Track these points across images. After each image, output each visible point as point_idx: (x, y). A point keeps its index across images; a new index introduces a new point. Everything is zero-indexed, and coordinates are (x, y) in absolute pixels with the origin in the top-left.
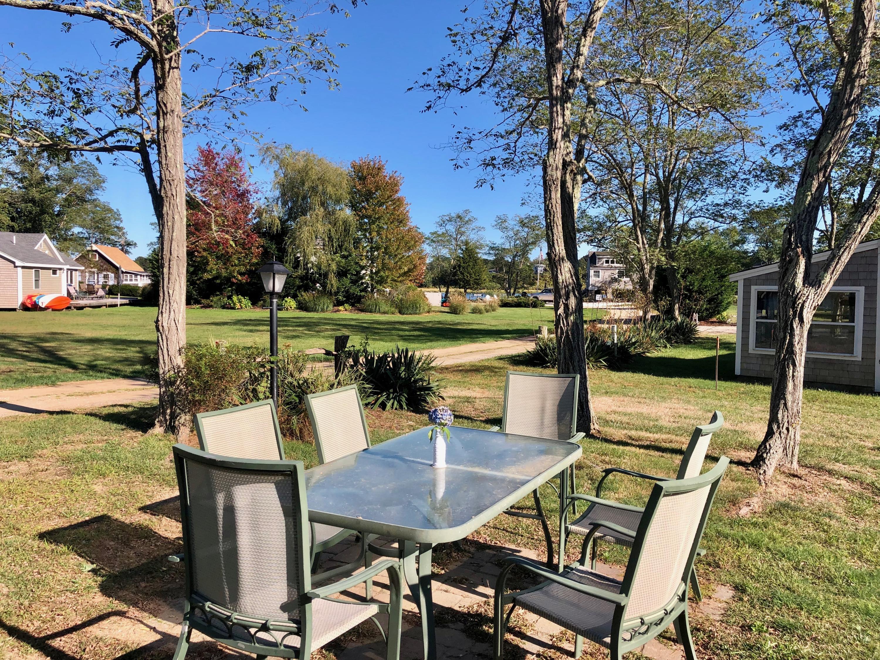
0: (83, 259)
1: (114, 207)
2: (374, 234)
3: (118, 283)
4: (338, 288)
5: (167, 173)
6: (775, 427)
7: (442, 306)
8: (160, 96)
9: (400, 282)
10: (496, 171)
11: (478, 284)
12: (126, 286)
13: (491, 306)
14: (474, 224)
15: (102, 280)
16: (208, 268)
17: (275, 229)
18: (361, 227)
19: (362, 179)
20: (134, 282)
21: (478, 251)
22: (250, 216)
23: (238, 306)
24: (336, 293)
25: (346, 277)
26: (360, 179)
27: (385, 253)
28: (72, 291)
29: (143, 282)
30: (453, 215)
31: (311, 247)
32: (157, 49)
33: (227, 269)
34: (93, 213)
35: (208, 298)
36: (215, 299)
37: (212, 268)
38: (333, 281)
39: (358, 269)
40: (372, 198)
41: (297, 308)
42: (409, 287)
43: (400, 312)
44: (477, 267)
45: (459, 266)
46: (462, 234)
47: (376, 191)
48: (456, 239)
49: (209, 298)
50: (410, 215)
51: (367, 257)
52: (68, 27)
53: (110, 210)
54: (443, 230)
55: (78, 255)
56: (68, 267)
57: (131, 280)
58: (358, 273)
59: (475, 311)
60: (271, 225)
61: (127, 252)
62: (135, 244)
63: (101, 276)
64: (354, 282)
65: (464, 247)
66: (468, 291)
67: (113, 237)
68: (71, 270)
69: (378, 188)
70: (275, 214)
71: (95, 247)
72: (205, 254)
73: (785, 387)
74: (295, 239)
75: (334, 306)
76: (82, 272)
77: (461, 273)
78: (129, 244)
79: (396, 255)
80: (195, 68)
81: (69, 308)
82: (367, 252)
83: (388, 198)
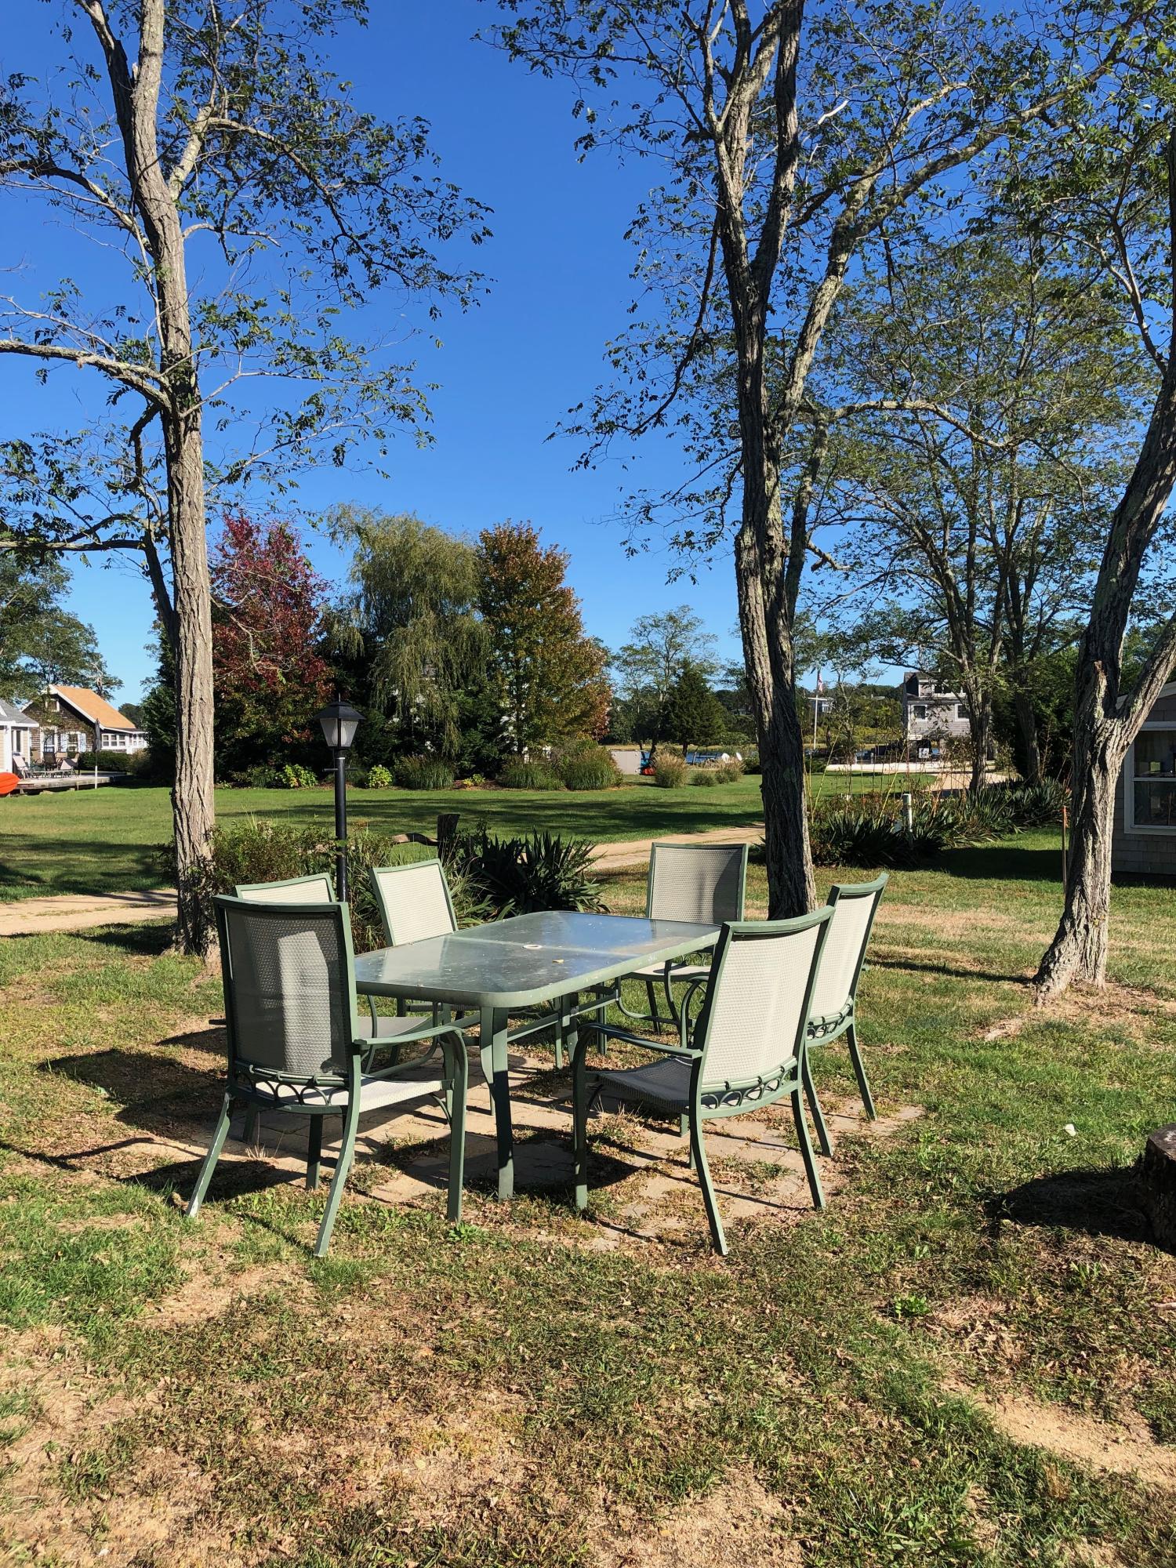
0: (35, 710)
1: (83, 621)
2: (522, 653)
3: (95, 748)
4: (462, 747)
5: (185, 578)
6: (1068, 925)
7: (642, 773)
8: (174, 468)
9: (568, 733)
10: (695, 554)
11: (707, 735)
12: (106, 753)
13: (728, 772)
14: (697, 631)
15: (66, 745)
16: (244, 720)
17: (354, 651)
18: (498, 642)
19: (500, 560)
20: (119, 747)
21: (706, 676)
22: (312, 629)
23: (294, 782)
24: (459, 757)
25: (476, 728)
26: (496, 560)
27: (541, 685)
28: (20, 764)
29: (135, 746)
30: (662, 616)
31: (415, 679)
32: (168, 404)
33: (274, 720)
34: (51, 632)
35: (243, 769)
36: (256, 771)
37: (249, 720)
38: (453, 735)
39: (495, 714)
40: (516, 593)
41: (395, 784)
42: (584, 744)
43: (569, 787)
44: (704, 706)
45: (673, 704)
46: (678, 647)
47: (524, 580)
48: (667, 658)
49: (245, 770)
50: (582, 619)
51: (510, 692)
52: (44, 375)
53: (79, 626)
54: (644, 643)
55: (25, 704)
56: (14, 723)
57: (114, 744)
58: (497, 720)
59: (700, 781)
60: (348, 642)
61: (107, 696)
62: (120, 682)
63: (65, 737)
64: (489, 737)
65: (680, 672)
66: (691, 747)
67: (83, 672)
68: (18, 729)
69: (526, 575)
70: (355, 624)
71: (54, 690)
72: (237, 696)
73: (1083, 864)
74: (387, 666)
75: (456, 778)
76: (34, 731)
77: (677, 716)
78: (109, 682)
79: (559, 689)
80: (223, 425)
81: (16, 792)
82: (511, 684)
83: (544, 591)
